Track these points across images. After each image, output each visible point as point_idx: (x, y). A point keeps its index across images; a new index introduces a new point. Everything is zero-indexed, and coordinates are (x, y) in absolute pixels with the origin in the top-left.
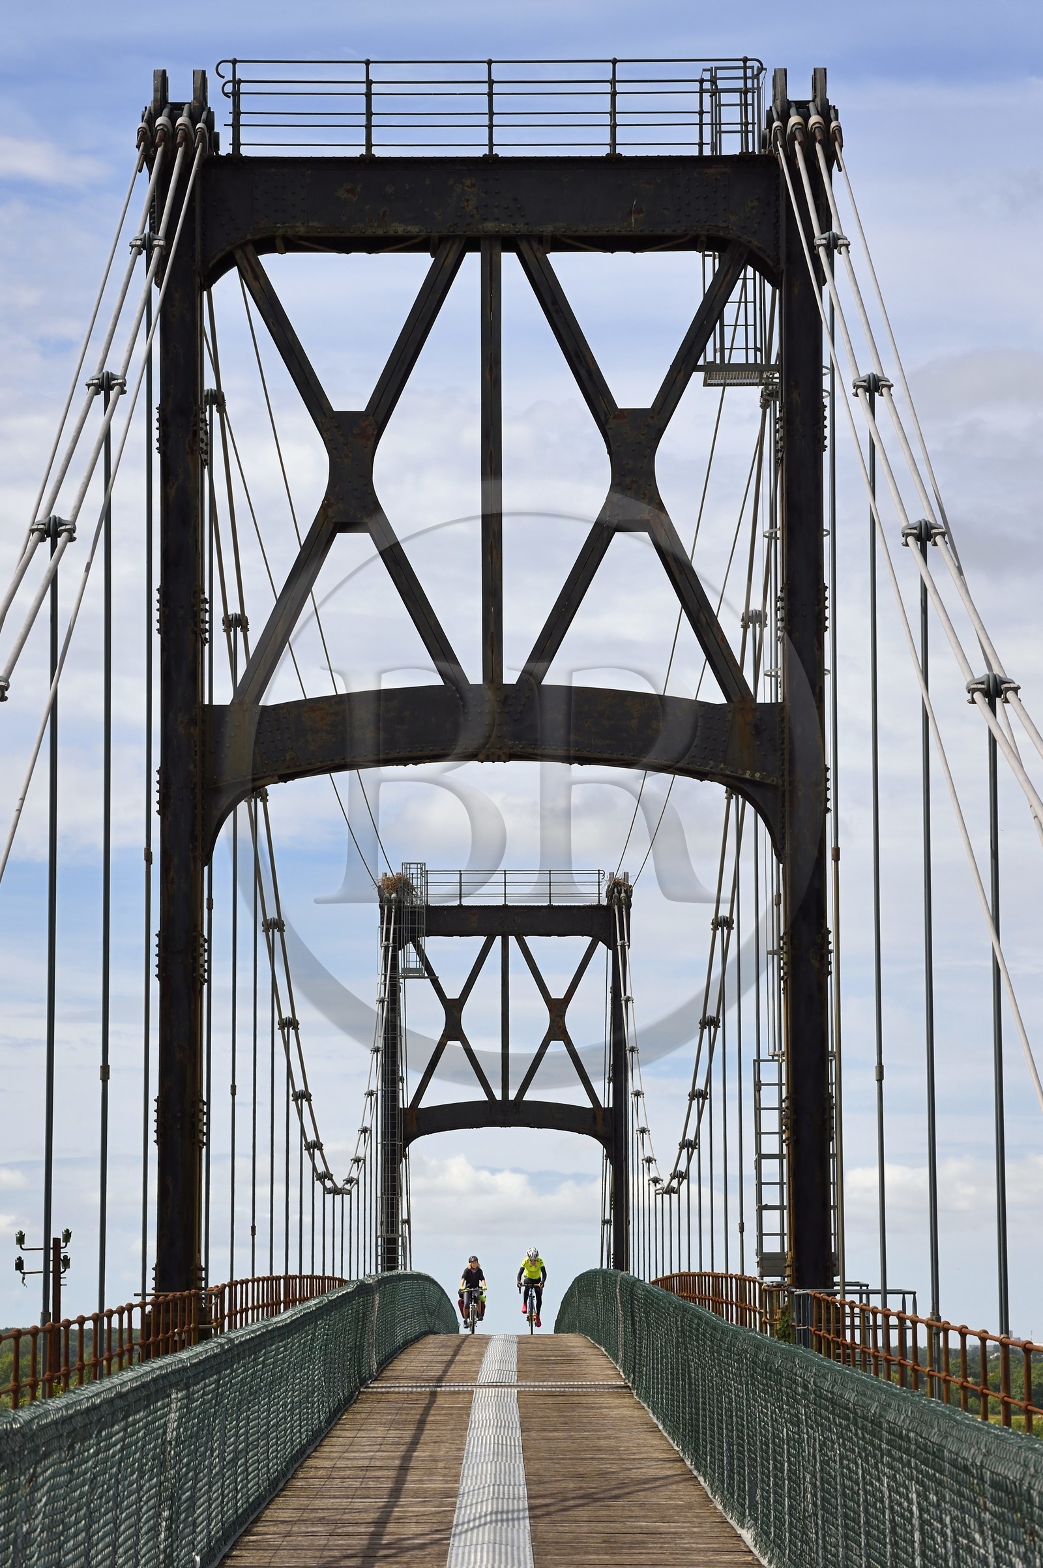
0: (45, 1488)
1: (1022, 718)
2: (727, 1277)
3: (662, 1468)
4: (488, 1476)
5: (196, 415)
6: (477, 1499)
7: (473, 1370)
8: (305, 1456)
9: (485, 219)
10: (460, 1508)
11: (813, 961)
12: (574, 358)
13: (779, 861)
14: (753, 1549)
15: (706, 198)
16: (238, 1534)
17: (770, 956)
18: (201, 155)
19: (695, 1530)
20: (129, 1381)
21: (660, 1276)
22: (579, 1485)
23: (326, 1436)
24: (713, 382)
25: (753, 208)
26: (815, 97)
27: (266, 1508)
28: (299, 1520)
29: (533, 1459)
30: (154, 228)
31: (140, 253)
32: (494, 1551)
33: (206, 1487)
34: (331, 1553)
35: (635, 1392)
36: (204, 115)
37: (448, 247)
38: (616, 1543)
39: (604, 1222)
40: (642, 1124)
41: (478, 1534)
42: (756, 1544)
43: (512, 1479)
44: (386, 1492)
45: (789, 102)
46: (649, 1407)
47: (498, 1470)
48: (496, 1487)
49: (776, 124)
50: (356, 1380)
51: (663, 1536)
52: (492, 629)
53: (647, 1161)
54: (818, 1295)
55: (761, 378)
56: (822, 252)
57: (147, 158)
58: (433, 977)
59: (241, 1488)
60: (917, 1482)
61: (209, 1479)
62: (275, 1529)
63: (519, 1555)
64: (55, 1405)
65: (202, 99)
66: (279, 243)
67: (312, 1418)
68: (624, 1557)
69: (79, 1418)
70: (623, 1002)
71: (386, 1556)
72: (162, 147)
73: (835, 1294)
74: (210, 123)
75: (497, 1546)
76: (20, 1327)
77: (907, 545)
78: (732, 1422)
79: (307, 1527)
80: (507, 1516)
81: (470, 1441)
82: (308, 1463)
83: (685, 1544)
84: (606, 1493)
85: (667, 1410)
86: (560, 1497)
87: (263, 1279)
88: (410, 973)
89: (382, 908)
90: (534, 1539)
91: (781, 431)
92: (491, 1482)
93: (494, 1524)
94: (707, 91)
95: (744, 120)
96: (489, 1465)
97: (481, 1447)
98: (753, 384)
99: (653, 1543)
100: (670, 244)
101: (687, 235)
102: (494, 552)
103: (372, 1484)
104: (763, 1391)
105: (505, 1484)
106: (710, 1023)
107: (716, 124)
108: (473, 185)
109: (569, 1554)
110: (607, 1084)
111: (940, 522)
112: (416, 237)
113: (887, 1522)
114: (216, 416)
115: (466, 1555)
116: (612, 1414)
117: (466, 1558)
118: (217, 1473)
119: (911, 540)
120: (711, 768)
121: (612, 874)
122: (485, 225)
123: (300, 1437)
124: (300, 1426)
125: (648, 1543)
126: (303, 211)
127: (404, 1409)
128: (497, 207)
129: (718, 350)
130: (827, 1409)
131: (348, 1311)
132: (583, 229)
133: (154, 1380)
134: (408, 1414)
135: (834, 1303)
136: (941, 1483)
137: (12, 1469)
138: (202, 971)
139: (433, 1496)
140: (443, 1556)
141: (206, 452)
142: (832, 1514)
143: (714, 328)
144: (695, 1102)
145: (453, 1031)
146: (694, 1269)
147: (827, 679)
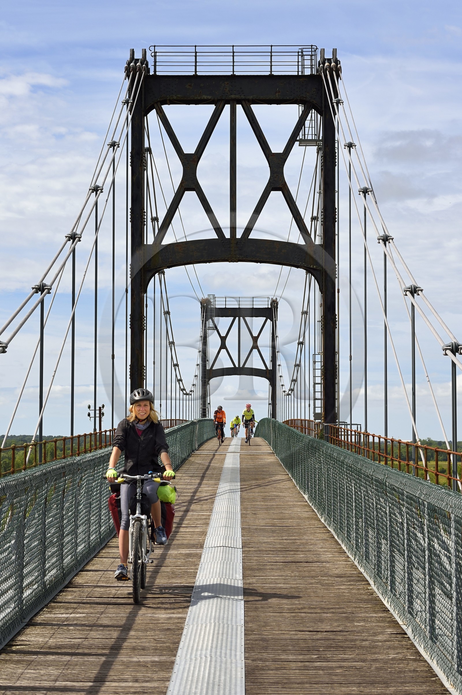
0: (85, 481)
1: (394, 249)
2: (305, 420)
3: (282, 477)
5: (142, 155)
6: (225, 486)
7: (227, 448)
9: (231, 94)
10: (219, 488)
11: (331, 324)
13: (321, 293)
14: (307, 501)
15: (300, 88)
18: (144, 74)
19: (290, 495)
21: (285, 420)
22: (256, 482)
23: (180, 467)
24: (301, 145)
25: (314, 91)
26: (333, 57)
29: (243, 474)
30: (129, 97)
31: (125, 104)
32: (228, 501)
34: (179, 501)
35: (275, 454)
36: (145, 62)
37: (220, 103)
38: (266, 499)
39: (269, 404)
40: (281, 375)
41: (224, 496)
42: (308, 499)
43: (236, 480)
44: (197, 483)
45: (325, 59)
46: (279, 459)
48: (231, 482)
49: (321, 65)
50: (191, 450)
51: (280, 497)
53: (282, 386)
54: (331, 425)
55: (317, 144)
56: (335, 104)
57: (128, 76)
58: (217, 330)
60: (353, 480)
64: (88, 456)
65: (145, 58)
66: (168, 101)
67: (176, 461)
68: (268, 503)
71: (195, 502)
72: (132, 72)
73: (337, 425)
74: (147, 65)
75: (230, 500)
76: (87, 433)
77: (360, 194)
78: (302, 463)
80: (234, 491)
83: (287, 499)
84: (264, 484)
85: (284, 460)
86: (250, 485)
88: (210, 328)
89: (201, 308)
90: (241, 498)
91: (323, 160)
93: (229, 493)
94: (300, 55)
95: (311, 64)
98: (315, 146)
99: (277, 499)
100: (288, 102)
101: (294, 99)
102: (234, 197)
103: (193, 481)
104: (311, 453)
105: (234, 481)
106: (301, 343)
107: (303, 65)
108: (228, 84)
109: (251, 502)
110: (270, 362)
111: (370, 187)
112: (210, 100)
113: (345, 493)
114: (149, 155)
116: (268, 461)
117: (220, 503)
120: (301, 265)
121: (272, 298)
122: (231, 96)
126: (175, 92)
127: (205, 459)
128: (235, 90)
129: (303, 135)
130: (329, 459)
131: (188, 430)
132: (262, 97)
134: (206, 461)
135: (336, 428)
136: (360, 480)
137: (74, 474)
138: (143, 326)
139: (212, 485)
140: (213, 502)
141: (145, 166)
142: (330, 490)
143: (302, 128)
144: (296, 368)
145: (223, 346)
146: (296, 418)
147: (336, 237)
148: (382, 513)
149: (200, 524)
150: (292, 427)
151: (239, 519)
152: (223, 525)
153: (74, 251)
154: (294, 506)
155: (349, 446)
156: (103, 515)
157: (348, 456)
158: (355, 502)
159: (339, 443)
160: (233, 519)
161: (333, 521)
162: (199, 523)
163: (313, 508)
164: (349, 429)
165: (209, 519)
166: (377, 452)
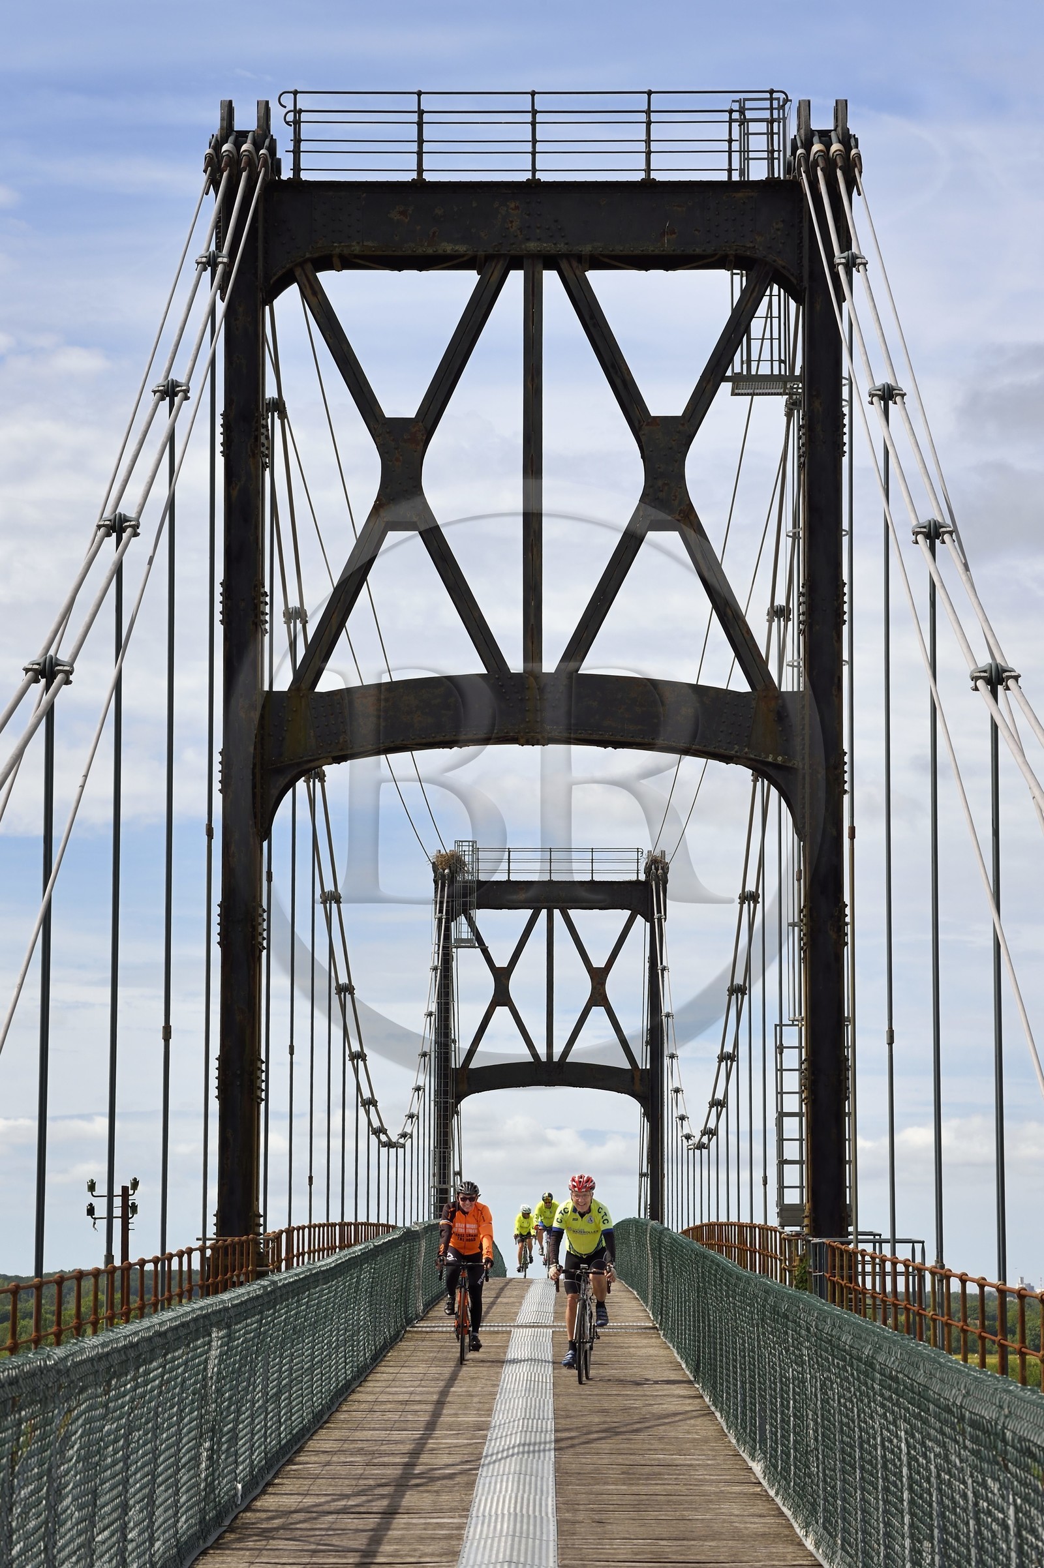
0: (80, 1421)
1: (1022, 705)
2: (752, 1227)
3: (682, 1404)
4: (519, 1411)
5: (258, 421)
6: (507, 1432)
7: (513, 1311)
8: (350, 1391)
9: (528, 240)
10: (491, 1440)
11: (831, 933)
12: (611, 370)
13: (800, 839)
14: (762, 1481)
15: (734, 220)
16: (281, 1463)
17: (791, 928)
18: (264, 179)
19: (709, 1462)
20: (168, 1320)
21: (691, 1225)
22: (603, 1419)
23: (371, 1372)
24: (740, 391)
25: (778, 230)
26: (836, 127)
27: (309, 1439)
28: (339, 1451)
29: (563, 1395)
30: (219, 247)
31: (205, 270)
32: (519, 1481)
33: (249, 1419)
34: (366, 1482)
35: (661, 1333)
36: (267, 142)
37: (493, 265)
38: (634, 1474)
39: (642, 1175)
40: (676, 1085)
41: (505, 1465)
42: (765, 1476)
43: (541, 1414)
44: (423, 1425)
45: (813, 132)
46: (674, 1347)
47: (529, 1405)
48: (526, 1421)
49: (799, 152)
50: (402, 1320)
51: (679, 1468)
52: (532, 621)
53: (680, 1119)
54: (832, 1244)
55: (785, 388)
56: (841, 270)
57: (214, 182)
58: (483, 947)
59: (285, 1421)
60: (905, 1421)
61: (252, 1411)
62: (316, 1459)
63: (542, 1485)
64: (91, 1343)
65: (265, 127)
66: (336, 261)
67: (358, 1355)
68: (641, 1487)
69: (116, 1355)
70: (660, 971)
71: (417, 1485)
72: (227, 172)
73: (849, 1243)
74: (272, 149)
75: (522, 1476)
76: (84, 1268)
77: (917, 542)
78: (745, 1362)
79: (346, 1458)
80: (534, 1447)
81: (505, 1378)
82: (351, 1398)
83: (699, 1475)
84: (628, 1427)
85: (689, 1350)
86: (585, 1430)
87: (320, 1226)
88: (462, 943)
89: (436, 882)
90: (557, 1470)
91: (803, 437)
92: (521, 1416)
93: (520, 1456)
94: (736, 121)
95: (770, 148)
96: (521, 1400)
97: (515, 1384)
98: (780, 394)
99: (669, 1475)
100: (700, 263)
101: (716, 254)
102: (535, 550)
103: (410, 1417)
104: (772, 1333)
105: (534, 1418)
106: (738, 990)
107: (744, 152)
108: (517, 208)
109: (590, 1484)
110: (644, 1047)
111: (949, 521)
112: (463, 256)
113: (879, 1458)
114: (277, 422)
115: (493, 1484)
116: (639, 1353)
117: (492, 1488)
118: (260, 1407)
119: (920, 538)
120: (736, 752)
121: (650, 852)
122: (527, 245)
123: (345, 1373)
124: (345, 1362)
125: (663, 1475)
126: (358, 232)
127: (446, 1347)
128: (538, 228)
129: (745, 362)
130: (826, 1351)
131: (395, 1256)
132: (619, 249)
133: (195, 1320)
134: (449, 1352)
135: (847, 1251)
136: (925, 1422)
137: (46, 1403)
138: (260, 939)
139: (467, 1429)
140: (471, 1485)
141: (267, 456)
142: (831, 1449)
143: (741, 342)
144: (723, 1064)
145: (502, 997)
146: (723, 1219)
147: (846, 669)
148: (995, 1526)
149: (432, 1555)
150: (711, 1246)
151: (552, 1538)
152: (501, 1556)
153: (49, 714)
154: (722, 1497)
155: (886, 1306)
156: (133, 1529)
157: (885, 1345)
158: (911, 1489)
159: (854, 1299)
160: (534, 1539)
161: (843, 1548)
162: (429, 1549)
163: (780, 1505)
164: (889, 1256)
165: (460, 1538)
166: (974, 1325)
